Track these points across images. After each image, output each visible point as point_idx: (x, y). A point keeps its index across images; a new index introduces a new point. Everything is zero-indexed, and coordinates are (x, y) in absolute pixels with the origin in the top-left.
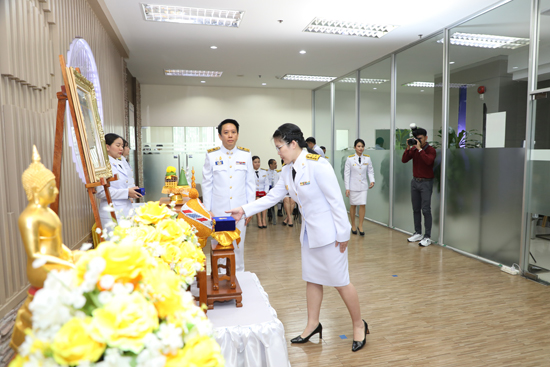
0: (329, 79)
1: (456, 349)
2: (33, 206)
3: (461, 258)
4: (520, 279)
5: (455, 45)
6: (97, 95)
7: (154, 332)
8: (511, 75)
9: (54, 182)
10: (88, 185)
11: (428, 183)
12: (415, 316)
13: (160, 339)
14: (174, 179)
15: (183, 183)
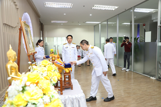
0: (99, 23)
1: (136, 102)
2: (10, 62)
3: (139, 75)
4: (156, 81)
5: (136, 12)
7: (42, 98)
8: (153, 20)
9: (16, 55)
10: (28, 55)
11: (129, 53)
12: (124, 92)
13: (43, 100)
14: (53, 53)
15: (55, 54)
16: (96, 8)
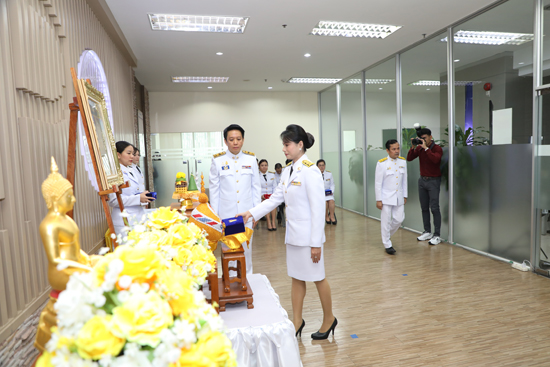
0: (334, 81)
1: (467, 346)
2: (53, 214)
3: (471, 256)
4: (531, 275)
5: (459, 43)
6: (107, 104)
7: (169, 327)
8: (517, 71)
9: (71, 191)
10: (101, 193)
11: (435, 181)
12: (426, 314)
13: (175, 334)
14: (184, 184)
15: (192, 188)
16: (326, 32)
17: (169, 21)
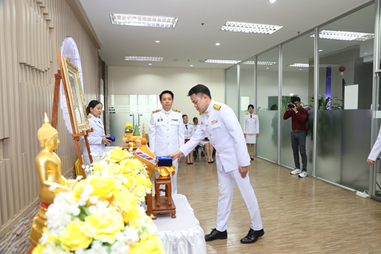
0: (236, 62)
1: (323, 249)
2: (44, 151)
3: (328, 186)
4: (369, 201)
5: (323, 39)
6: (80, 75)
7: (122, 231)
8: (362, 59)
9: (58, 136)
10: (74, 135)
11: (303, 133)
12: (296, 226)
13: (125, 235)
14: (131, 131)
15: (136, 134)
16: (231, 29)
17: (124, 19)
